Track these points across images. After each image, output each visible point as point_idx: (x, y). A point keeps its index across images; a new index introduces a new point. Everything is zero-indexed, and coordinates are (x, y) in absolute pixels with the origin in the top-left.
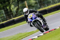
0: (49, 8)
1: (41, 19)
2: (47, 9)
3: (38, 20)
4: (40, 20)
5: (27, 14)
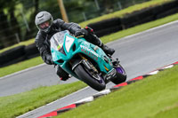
0: (127, 14)
2: (121, 17)
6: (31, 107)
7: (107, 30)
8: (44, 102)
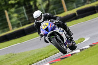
1: (63, 31)
3: (58, 32)
4: (60, 33)
5: (39, 22)
6: (46, 56)
7: (87, 13)
8: (53, 53)
